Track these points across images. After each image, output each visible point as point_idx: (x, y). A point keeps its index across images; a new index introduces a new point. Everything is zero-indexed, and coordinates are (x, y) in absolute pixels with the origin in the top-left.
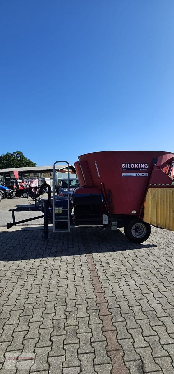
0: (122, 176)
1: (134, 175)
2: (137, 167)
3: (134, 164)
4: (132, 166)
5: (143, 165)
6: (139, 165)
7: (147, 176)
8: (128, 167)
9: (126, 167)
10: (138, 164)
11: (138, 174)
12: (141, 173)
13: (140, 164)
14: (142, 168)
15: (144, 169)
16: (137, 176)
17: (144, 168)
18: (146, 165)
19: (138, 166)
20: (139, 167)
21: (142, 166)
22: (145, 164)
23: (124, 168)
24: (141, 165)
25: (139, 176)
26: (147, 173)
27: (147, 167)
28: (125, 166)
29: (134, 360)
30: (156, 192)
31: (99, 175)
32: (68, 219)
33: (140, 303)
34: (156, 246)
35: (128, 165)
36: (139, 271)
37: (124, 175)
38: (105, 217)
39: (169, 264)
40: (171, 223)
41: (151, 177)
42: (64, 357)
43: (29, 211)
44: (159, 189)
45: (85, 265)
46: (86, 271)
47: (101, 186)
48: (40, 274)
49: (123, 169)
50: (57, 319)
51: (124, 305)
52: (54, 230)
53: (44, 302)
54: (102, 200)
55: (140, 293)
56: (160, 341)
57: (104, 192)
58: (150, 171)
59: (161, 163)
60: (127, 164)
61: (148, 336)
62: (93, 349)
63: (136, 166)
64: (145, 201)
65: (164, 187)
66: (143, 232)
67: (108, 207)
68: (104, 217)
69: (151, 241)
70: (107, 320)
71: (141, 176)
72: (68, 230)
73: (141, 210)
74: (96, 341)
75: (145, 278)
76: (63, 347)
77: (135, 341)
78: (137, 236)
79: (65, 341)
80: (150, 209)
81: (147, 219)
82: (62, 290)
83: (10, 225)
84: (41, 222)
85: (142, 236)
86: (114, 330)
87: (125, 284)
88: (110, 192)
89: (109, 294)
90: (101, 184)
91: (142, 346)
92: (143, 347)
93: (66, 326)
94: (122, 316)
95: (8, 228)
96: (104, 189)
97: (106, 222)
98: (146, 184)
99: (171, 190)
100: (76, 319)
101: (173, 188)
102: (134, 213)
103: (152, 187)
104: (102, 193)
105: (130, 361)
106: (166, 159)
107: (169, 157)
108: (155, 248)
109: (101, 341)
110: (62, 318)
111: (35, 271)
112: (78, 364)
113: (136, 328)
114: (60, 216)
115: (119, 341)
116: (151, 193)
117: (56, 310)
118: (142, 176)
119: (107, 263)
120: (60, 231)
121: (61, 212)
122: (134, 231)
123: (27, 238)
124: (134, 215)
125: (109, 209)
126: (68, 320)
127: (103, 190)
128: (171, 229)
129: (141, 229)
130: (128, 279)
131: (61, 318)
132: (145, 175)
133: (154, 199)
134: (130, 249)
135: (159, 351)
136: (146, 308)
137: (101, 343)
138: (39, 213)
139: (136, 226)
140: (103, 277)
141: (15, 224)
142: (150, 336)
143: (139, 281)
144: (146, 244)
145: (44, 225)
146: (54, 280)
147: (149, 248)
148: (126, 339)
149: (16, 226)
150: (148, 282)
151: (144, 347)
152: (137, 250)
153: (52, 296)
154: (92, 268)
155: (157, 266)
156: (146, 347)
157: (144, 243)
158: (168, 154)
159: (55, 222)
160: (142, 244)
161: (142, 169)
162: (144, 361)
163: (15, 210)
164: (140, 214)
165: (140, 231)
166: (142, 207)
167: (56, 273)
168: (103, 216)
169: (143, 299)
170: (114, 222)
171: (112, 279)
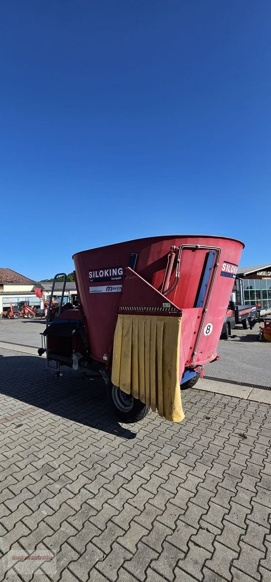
0: (90, 292)
1: (103, 289)
2: (108, 275)
3: (103, 269)
4: (101, 274)
5: (116, 269)
7: (121, 290)
8: (97, 276)
9: (94, 277)
10: (109, 269)
11: (109, 288)
12: (113, 286)
13: (112, 268)
14: (115, 276)
15: (117, 279)
16: (108, 291)
17: (118, 276)
18: (120, 270)
19: (109, 273)
21: (115, 272)
22: (118, 268)
23: (91, 279)
25: (110, 291)
26: (122, 286)
27: (122, 274)
28: (92, 274)
30: (131, 324)
35: (96, 272)
37: (91, 290)
38: (75, 358)
41: (122, 293)
44: (139, 318)
49: (91, 281)
57: (81, 318)
59: (147, 261)
64: (114, 339)
65: (145, 313)
67: (86, 342)
71: (113, 291)
90: (80, 305)
96: (82, 313)
97: (75, 367)
99: (161, 320)
101: (165, 317)
102: (105, 359)
103: (124, 313)
106: (160, 252)
118: (115, 291)
124: (106, 363)
161: (114, 279)
168: (73, 356)
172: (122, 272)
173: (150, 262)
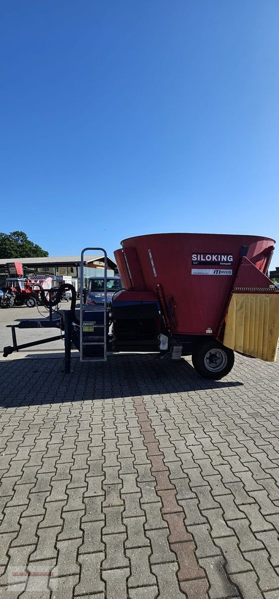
0: (192, 274)
1: (210, 272)
2: (216, 260)
3: (212, 254)
4: (209, 258)
5: (226, 256)
6: (219, 256)
7: (231, 274)
8: (202, 260)
9: (199, 260)
10: (218, 254)
11: (217, 271)
12: (221, 270)
13: (221, 255)
14: (224, 262)
15: (226, 264)
16: (215, 274)
17: (227, 262)
18: (230, 257)
19: (217, 258)
20: (219, 260)
21: (224, 258)
22: (228, 255)
23: (195, 261)
24: (223, 256)
25: (218, 274)
26: (231, 271)
27: (232, 260)
28: (197, 257)
29: (213, 556)
30: (244, 301)
31: (155, 272)
32: (104, 341)
33: (219, 470)
34: (241, 384)
35: (202, 256)
36: (216, 422)
37: (194, 271)
38: (163, 338)
39: (262, 411)
40: (266, 349)
41: (238, 276)
42: (102, 555)
43: (40, 327)
44: (250, 296)
45: (131, 413)
46: (133, 423)
47: (157, 289)
48: (60, 427)
49: (194, 263)
50: (90, 497)
51: (194, 474)
52: (81, 359)
53: (68, 471)
54: (160, 312)
55: (218, 455)
56: (251, 527)
57: (162, 299)
58: (236, 266)
59: (253, 254)
60: (200, 254)
61: (233, 520)
62: (149, 541)
63: (214, 258)
64: (227, 313)
65: (256, 292)
66: (222, 362)
67: (168, 322)
68: (161, 339)
69: (234, 377)
70: (169, 497)
71: (221, 274)
72: (103, 358)
73: (220, 328)
74: (153, 528)
75: (225, 432)
76: (102, 539)
77: (213, 527)
78: (213, 369)
79: (103, 530)
80: (234, 326)
81: (229, 342)
82: (96, 452)
83: (7, 351)
84: (59, 346)
85: (221, 369)
86: (180, 512)
87: (195, 442)
88: (172, 299)
89: (170, 457)
90: (158, 285)
91: (223, 534)
92: (225, 537)
93: (105, 507)
94: (191, 490)
95: (5, 355)
96: (163, 294)
97: (164, 347)
98: (229, 287)
99: (268, 297)
100: (120, 496)
101: (270, 295)
102: (209, 332)
103: (238, 292)
104: (160, 302)
105: (207, 557)
106: (261, 249)
107: (265, 245)
108: (240, 387)
109: (160, 529)
110: (99, 495)
111: (52, 423)
112: (125, 565)
113: (213, 508)
114: (90, 337)
115: (188, 528)
116: (236, 301)
117: (88, 483)
118: (224, 274)
119: (167, 410)
120: (91, 361)
121: (92, 330)
122: (208, 360)
123: (36, 372)
124: (209, 336)
125: (169, 325)
126: (107, 498)
127: (161, 295)
128: (265, 358)
129: (219, 358)
130: (200, 434)
131: (96, 494)
132: (228, 272)
133: (241, 311)
134: (202, 389)
135: (249, 543)
136: (228, 477)
137: (161, 531)
138: (57, 332)
139: (210, 353)
140: (160, 431)
141: (16, 348)
142: (236, 519)
143: (216, 438)
144: (226, 381)
145: (64, 352)
146: (83, 437)
147: (230, 388)
148: (199, 524)
149: (18, 351)
150: (231, 439)
151: (227, 537)
152: (213, 390)
153: (80, 461)
154: (143, 417)
155: (244, 415)
156: (229, 536)
157: (223, 380)
158: (265, 241)
159: (83, 346)
160: (219, 381)
161: (223, 264)
162: (227, 557)
163: (17, 326)
164: (218, 335)
165: (218, 361)
166: (222, 324)
167: (85, 425)
168: (160, 337)
169: (223, 464)
170: (176, 347)
171: (174, 434)
172: (232, 259)
173: (255, 254)
